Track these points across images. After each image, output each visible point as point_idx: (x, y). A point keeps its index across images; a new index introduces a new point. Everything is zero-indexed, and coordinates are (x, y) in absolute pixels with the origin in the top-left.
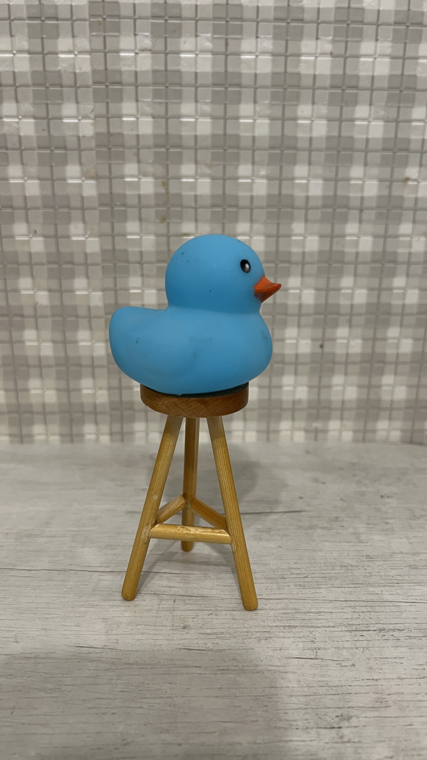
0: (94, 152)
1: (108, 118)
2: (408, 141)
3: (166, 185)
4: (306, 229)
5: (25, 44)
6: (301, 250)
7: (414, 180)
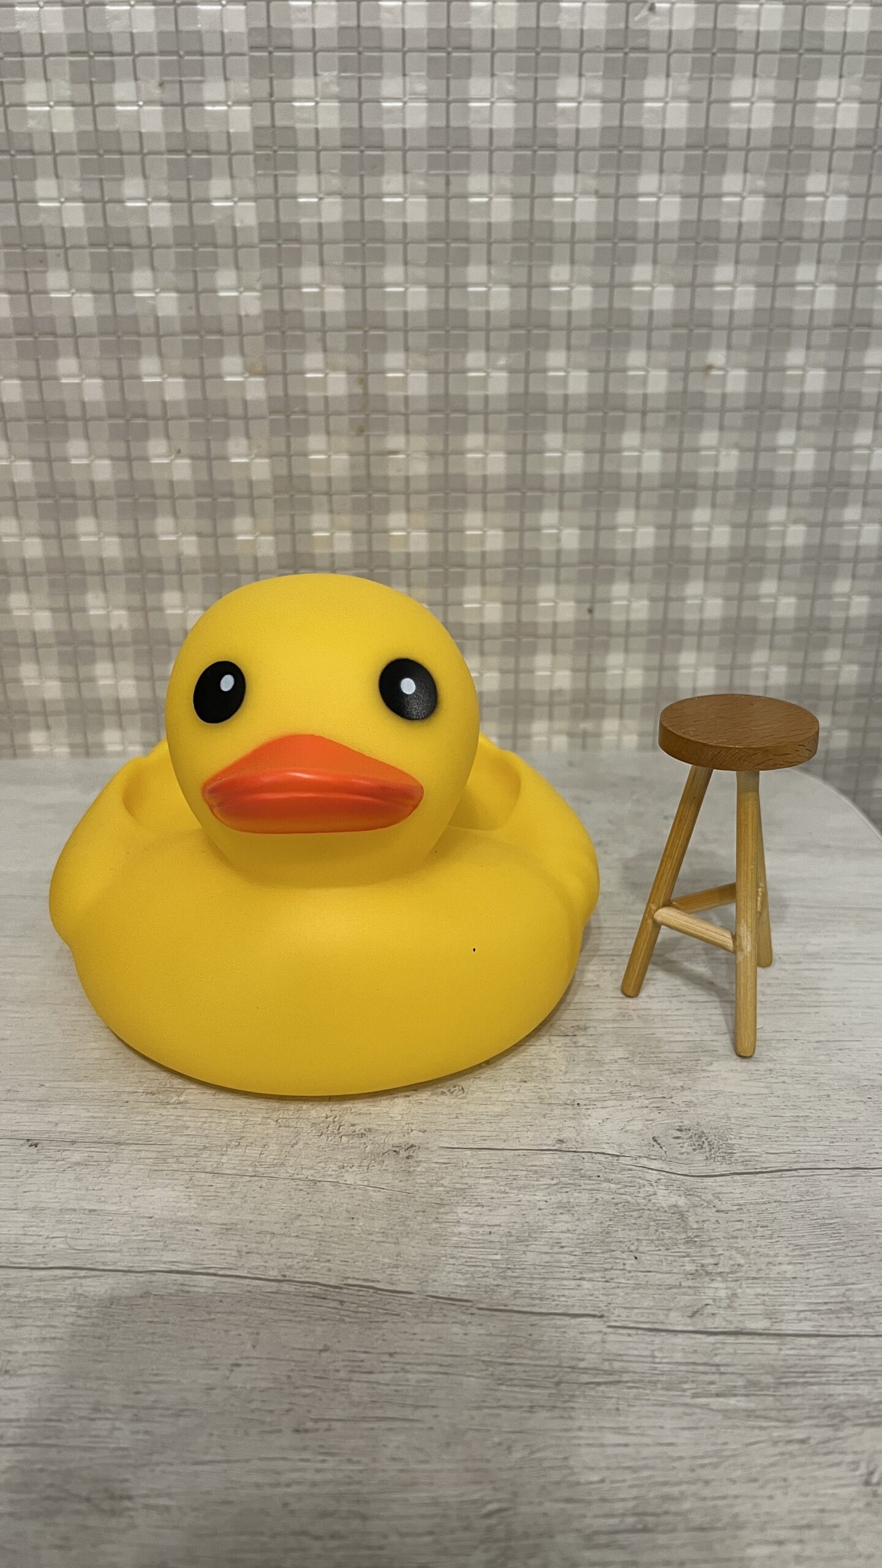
0: (261, 338)
1: (281, 290)
2: (710, 313)
3: (363, 382)
4: (565, 442)
5: (164, 189)
6: (557, 472)
7: (720, 369)
